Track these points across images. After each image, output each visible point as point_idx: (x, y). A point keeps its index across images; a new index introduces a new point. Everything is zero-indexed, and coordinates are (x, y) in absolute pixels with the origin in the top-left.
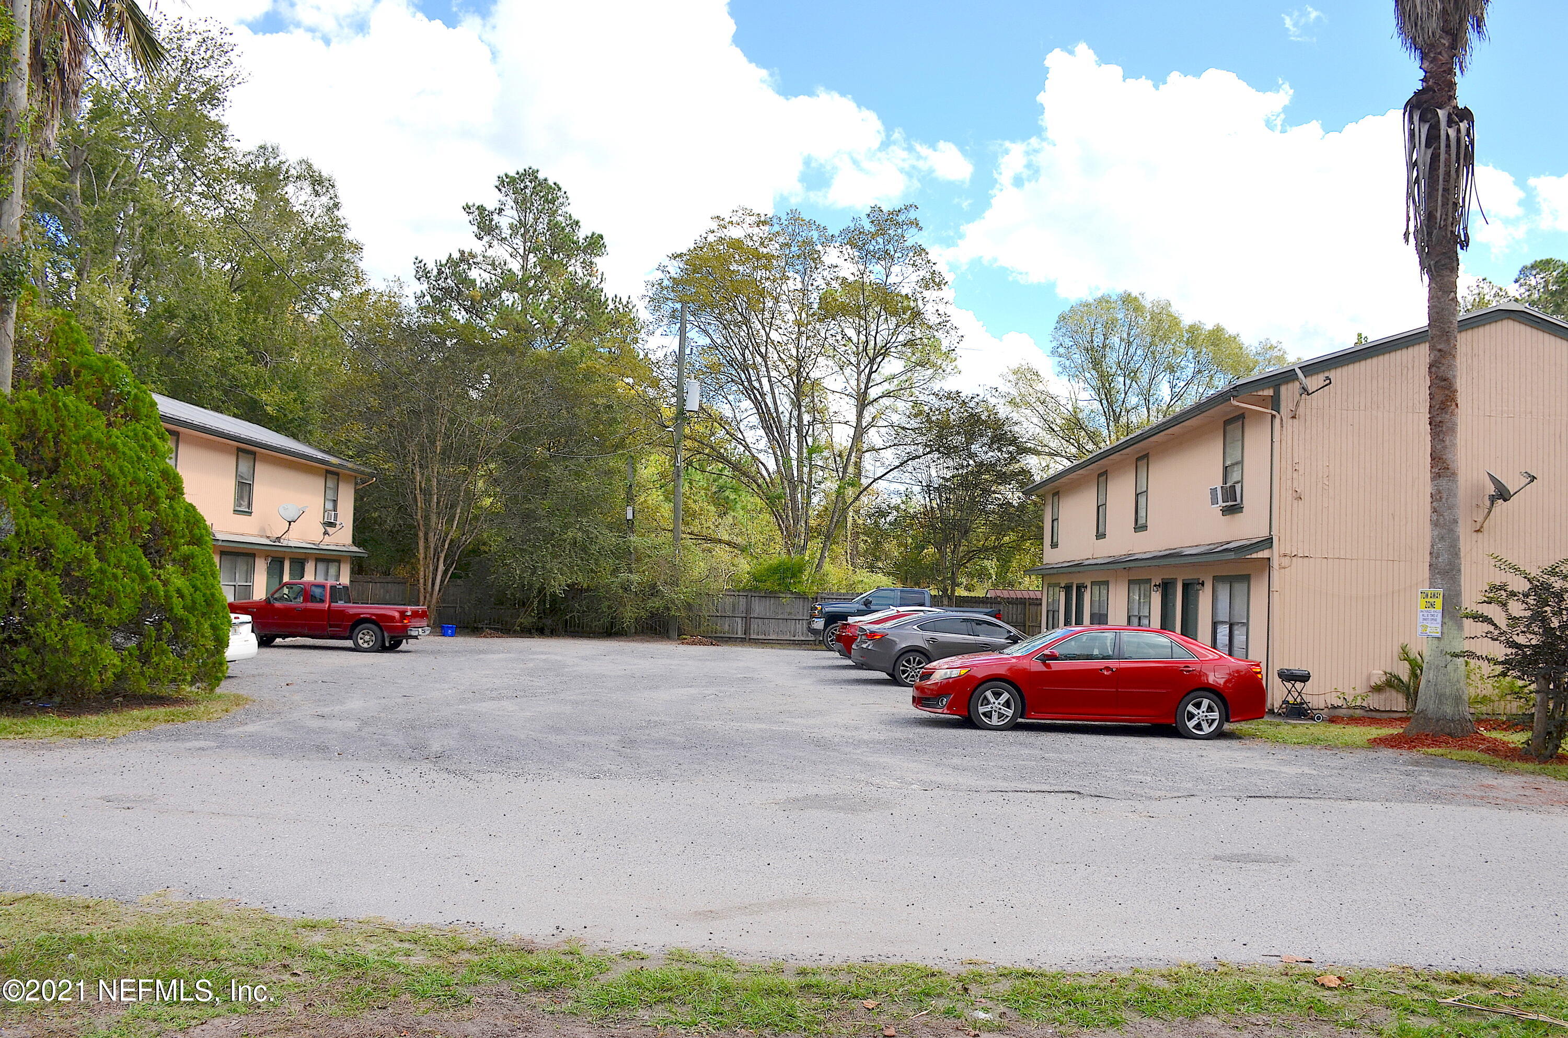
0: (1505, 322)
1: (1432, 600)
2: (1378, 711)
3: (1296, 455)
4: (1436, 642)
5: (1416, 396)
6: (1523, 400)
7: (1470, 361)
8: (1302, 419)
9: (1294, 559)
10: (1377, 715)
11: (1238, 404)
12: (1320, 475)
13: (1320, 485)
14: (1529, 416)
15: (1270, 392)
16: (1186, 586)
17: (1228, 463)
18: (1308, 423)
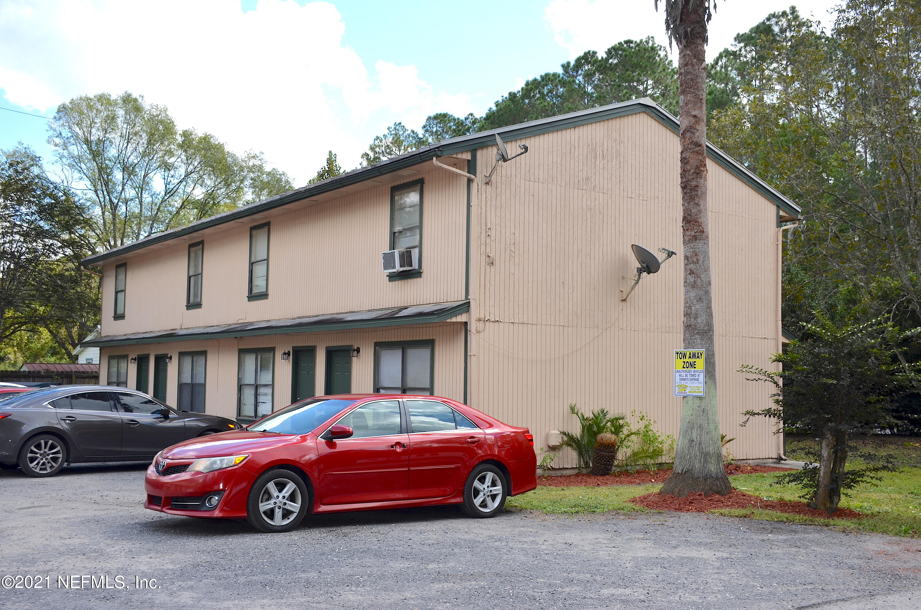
0: (642, 115)
1: (691, 360)
2: (554, 469)
3: (488, 221)
4: (697, 402)
5: (581, 173)
6: (653, 186)
7: (618, 147)
8: (494, 185)
9: (487, 323)
10: (553, 473)
11: (440, 164)
12: (508, 242)
13: (508, 252)
14: (656, 200)
15: (467, 156)
16: (331, 354)
17: (397, 229)
18: (499, 190)
